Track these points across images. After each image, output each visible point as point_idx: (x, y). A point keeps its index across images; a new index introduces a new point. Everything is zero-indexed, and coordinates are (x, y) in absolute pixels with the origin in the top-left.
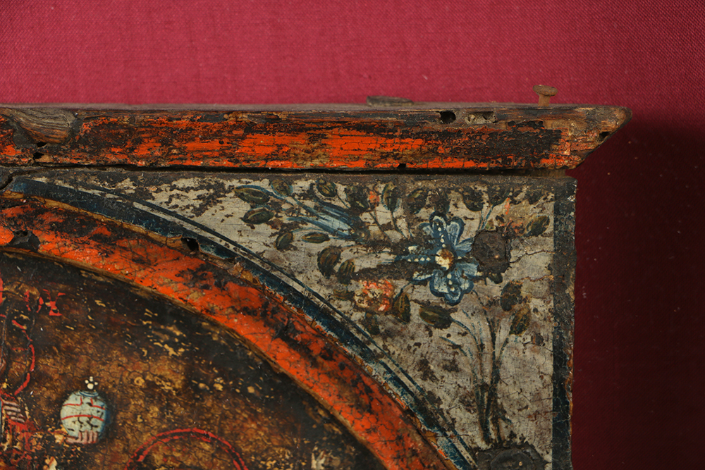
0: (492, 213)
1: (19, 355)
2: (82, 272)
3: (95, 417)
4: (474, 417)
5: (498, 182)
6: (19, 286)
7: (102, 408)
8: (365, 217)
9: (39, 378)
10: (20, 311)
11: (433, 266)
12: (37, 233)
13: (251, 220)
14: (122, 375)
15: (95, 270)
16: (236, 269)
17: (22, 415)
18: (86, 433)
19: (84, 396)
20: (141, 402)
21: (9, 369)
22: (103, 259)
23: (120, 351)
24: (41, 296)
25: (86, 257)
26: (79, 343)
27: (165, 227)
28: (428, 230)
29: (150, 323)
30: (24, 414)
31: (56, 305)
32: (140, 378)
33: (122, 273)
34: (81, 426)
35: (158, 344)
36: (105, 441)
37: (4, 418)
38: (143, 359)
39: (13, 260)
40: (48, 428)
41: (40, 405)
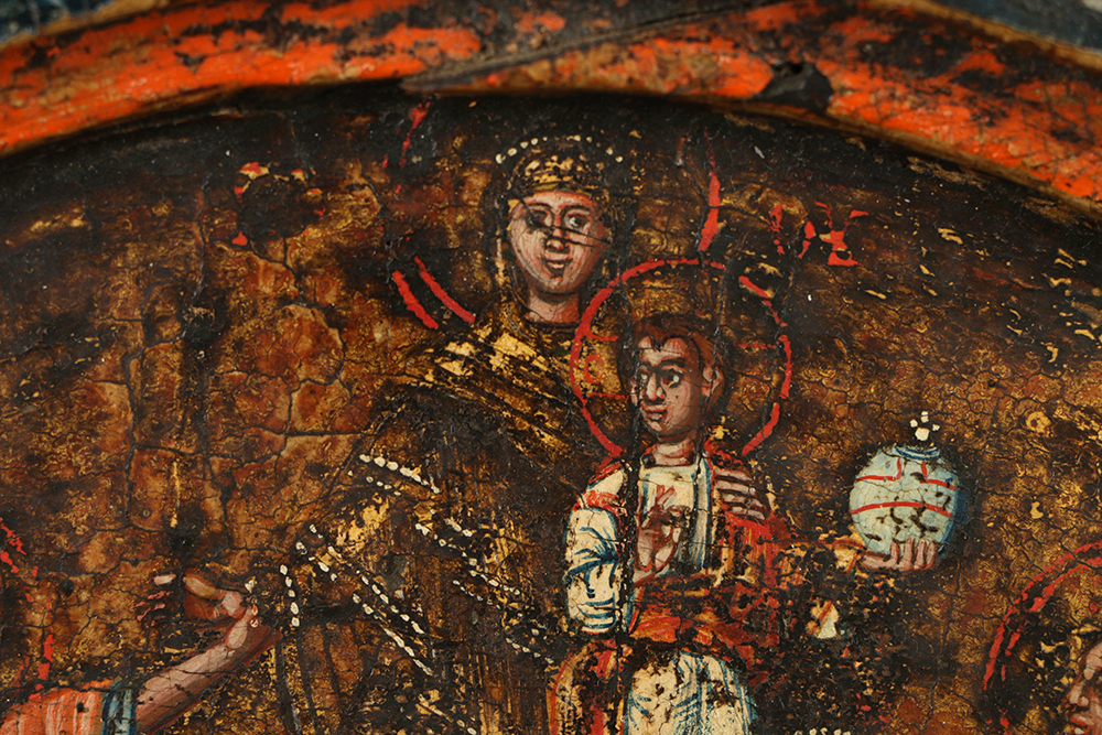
1: (754, 360)
2: (910, 159)
3: (932, 508)
6: (759, 193)
7: (948, 486)
9: (801, 415)
10: (759, 254)
12: (826, 69)
14: (997, 408)
15: (960, 157)
17: (758, 504)
18: (908, 546)
19: (907, 459)
20: (1042, 470)
21: (730, 394)
22: (981, 132)
23: (994, 349)
24: (810, 218)
25: (942, 125)
26: (897, 330)
29: (1069, 281)
30: (765, 501)
31: (846, 240)
32: (1040, 414)
33: (1024, 164)
34: (898, 530)
35: (1086, 332)
36: (956, 563)
37: (715, 509)
38: (1048, 368)
39: (749, 130)
40: (819, 533)
41: (801, 480)
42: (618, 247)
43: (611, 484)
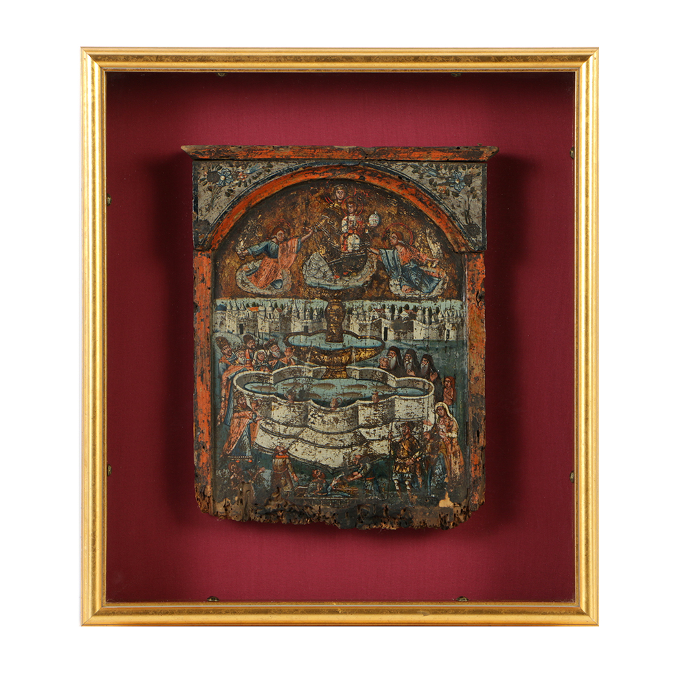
0: (468, 171)
2: (374, 186)
4: (464, 218)
5: (469, 164)
6: (360, 190)
8: (439, 171)
9: (364, 211)
10: (360, 196)
11: (455, 183)
12: (365, 176)
13: (414, 172)
14: (383, 211)
15: (378, 186)
16: (410, 183)
18: (375, 224)
20: (387, 217)
21: (357, 209)
22: (379, 183)
23: (382, 205)
24: (364, 192)
25: (375, 182)
26: (373, 203)
27: (395, 174)
28: (454, 175)
29: (389, 198)
30: (361, 219)
31: (368, 194)
32: (387, 211)
33: (383, 186)
35: (391, 203)
38: (388, 207)
42: (346, 194)
43: (346, 218)
